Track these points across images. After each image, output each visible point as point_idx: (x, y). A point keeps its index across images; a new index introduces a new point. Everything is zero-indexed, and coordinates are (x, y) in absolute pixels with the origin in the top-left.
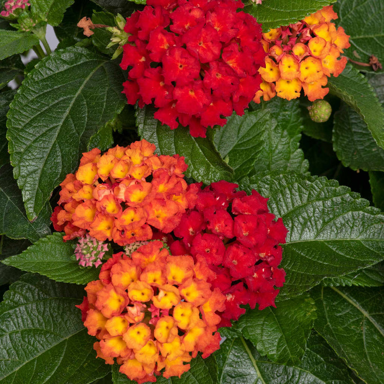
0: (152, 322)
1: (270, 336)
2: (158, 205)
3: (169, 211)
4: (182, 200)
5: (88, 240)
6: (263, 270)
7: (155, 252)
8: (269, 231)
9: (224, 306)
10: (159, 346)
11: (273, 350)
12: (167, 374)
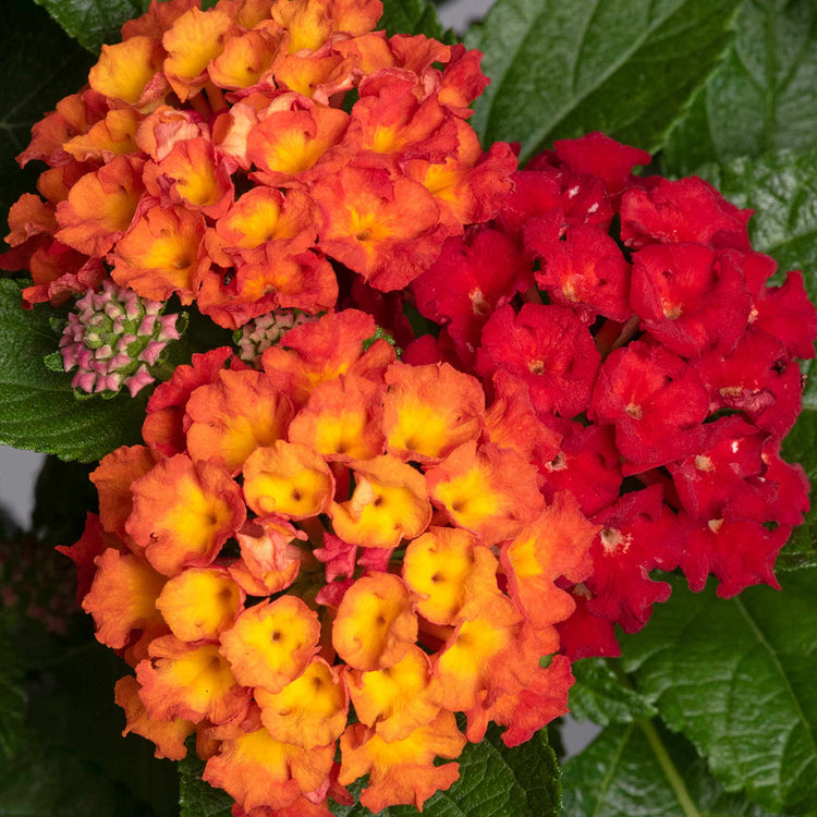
0: (326, 596)
1: (757, 723)
2: (363, 195)
3: (404, 220)
4: (457, 194)
5: (108, 296)
6: (735, 447)
7: (346, 349)
8: (755, 313)
9: (589, 562)
10: (349, 681)
11: (767, 773)
12: (374, 798)
